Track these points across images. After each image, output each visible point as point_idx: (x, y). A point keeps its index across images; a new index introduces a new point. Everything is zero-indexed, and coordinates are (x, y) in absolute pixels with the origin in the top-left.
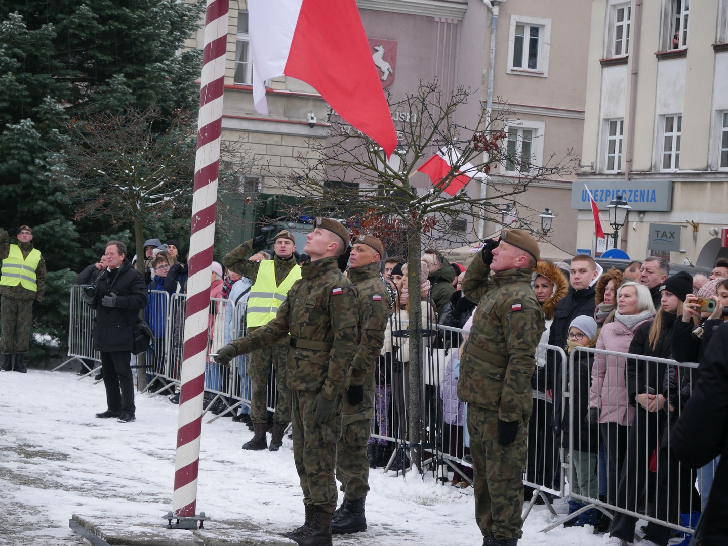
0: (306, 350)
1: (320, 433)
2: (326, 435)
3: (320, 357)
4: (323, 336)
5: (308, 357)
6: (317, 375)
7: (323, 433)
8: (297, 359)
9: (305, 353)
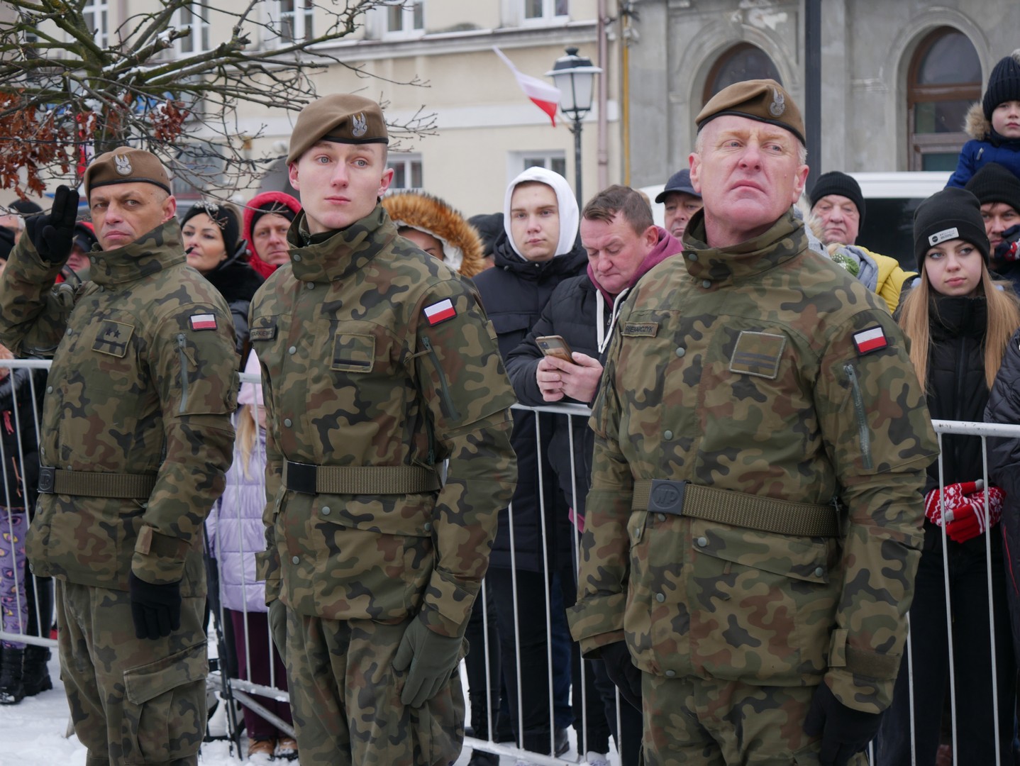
0: (354, 497)
1: (415, 737)
2: (432, 741)
3: (407, 513)
4: (406, 448)
5: (368, 518)
6: (401, 569)
7: (425, 737)
8: (329, 529)
9: (355, 508)
